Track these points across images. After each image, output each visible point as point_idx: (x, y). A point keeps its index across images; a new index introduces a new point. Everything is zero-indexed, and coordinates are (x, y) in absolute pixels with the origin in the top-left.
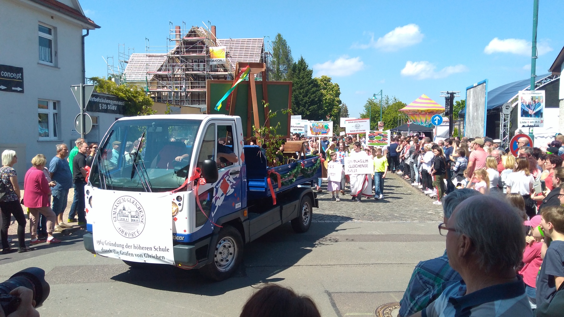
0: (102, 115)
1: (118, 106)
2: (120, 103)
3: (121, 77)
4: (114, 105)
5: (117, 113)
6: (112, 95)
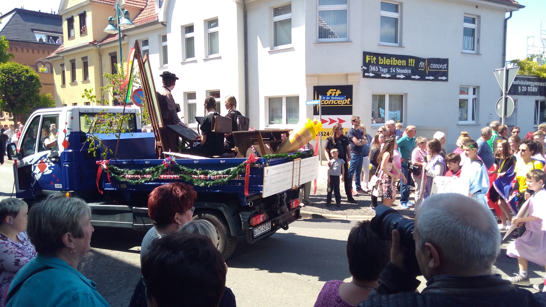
0: (520, 98)
1: (539, 87)
2: (542, 84)
3: (541, 56)
4: (535, 86)
5: (538, 95)
6: (532, 76)
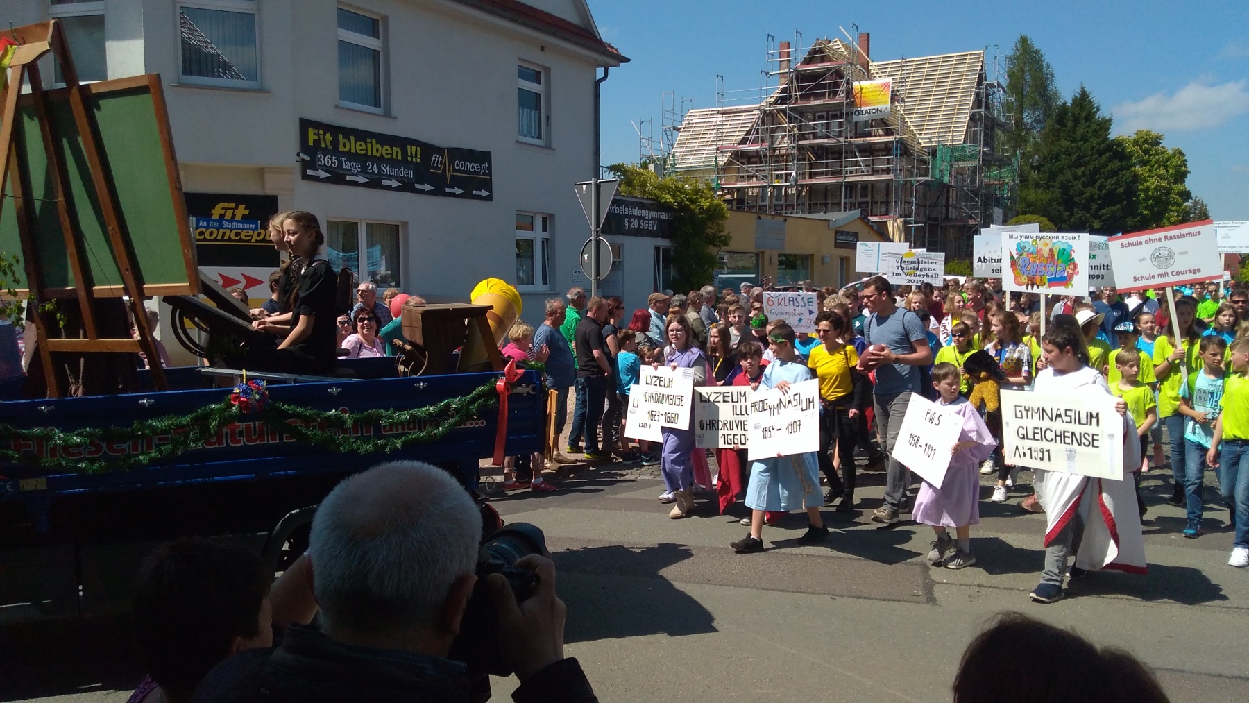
0: (629, 242)
1: (660, 221)
2: (664, 216)
3: (665, 162)
4: (653, 219)
5: (657, 237)
6: (648, 199)
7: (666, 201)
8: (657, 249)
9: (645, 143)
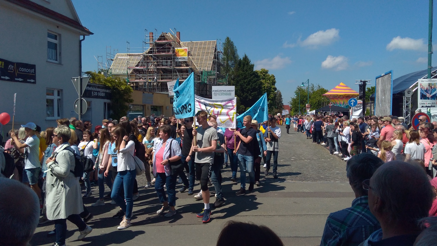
0: (94, 101)
1: (106, 93)
2: (108, 91)
3: (108, 72)
4: (103, 92)
5: (105, 99)
6: (101, 85)
7: (108, 86)
8: (105, 103)
9: (100, 64)
